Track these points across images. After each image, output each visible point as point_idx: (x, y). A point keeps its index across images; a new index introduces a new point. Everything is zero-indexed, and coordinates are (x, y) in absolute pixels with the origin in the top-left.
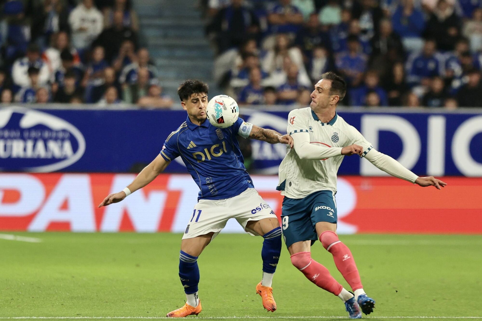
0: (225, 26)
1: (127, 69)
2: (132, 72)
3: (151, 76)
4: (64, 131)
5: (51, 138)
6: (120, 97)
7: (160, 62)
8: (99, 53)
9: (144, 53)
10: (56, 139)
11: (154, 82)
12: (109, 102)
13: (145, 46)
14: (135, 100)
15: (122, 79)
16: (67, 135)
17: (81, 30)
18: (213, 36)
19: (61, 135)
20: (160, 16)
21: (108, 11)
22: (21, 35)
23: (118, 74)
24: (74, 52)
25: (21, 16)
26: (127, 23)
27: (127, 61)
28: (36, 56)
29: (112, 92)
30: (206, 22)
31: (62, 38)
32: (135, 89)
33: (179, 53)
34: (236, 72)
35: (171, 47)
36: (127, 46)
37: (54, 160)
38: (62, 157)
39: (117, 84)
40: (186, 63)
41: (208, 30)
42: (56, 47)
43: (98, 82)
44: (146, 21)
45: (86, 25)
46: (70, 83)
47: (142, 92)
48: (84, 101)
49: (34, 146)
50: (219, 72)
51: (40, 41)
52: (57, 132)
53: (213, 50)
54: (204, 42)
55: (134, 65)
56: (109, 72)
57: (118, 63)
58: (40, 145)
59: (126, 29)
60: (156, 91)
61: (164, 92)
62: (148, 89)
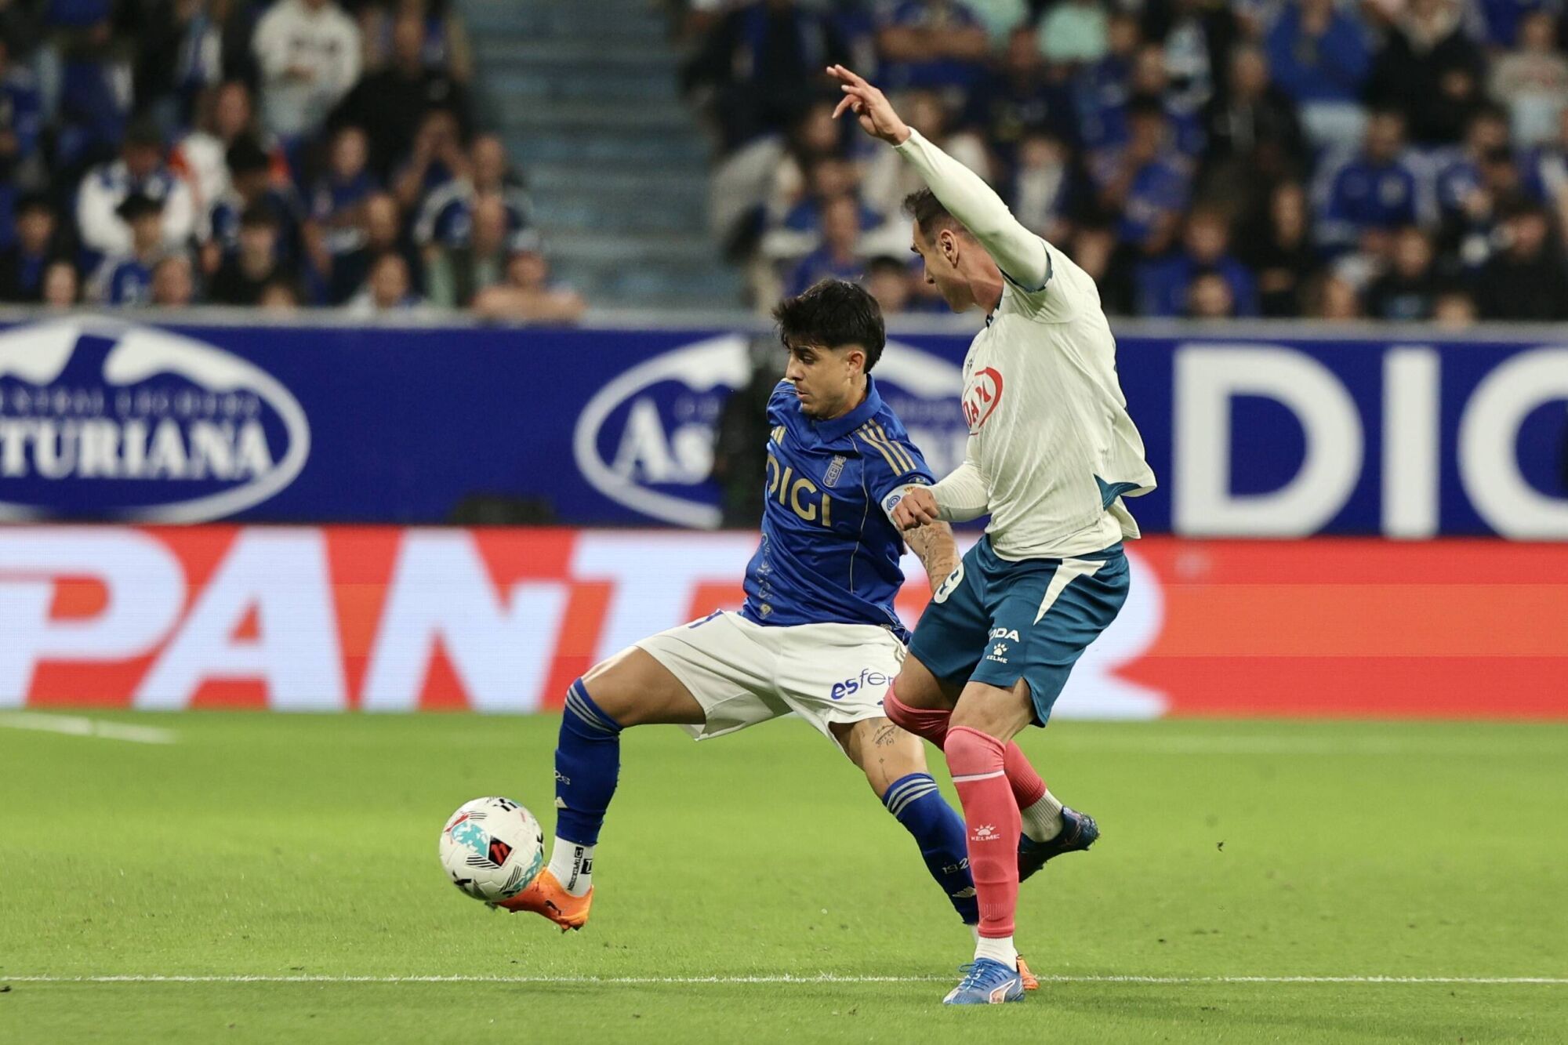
0: (744, 64)
1: (438, 200)
2: (453, 209)
3: (514, 221)
4: (242, 393)
5: (201, 415)
6: (417, 287)
7: (540, 177)
8: (351, 150)
9: (489, 149)
10: (217, 419)
11: (524, 240)
12: (384, 301)
13: (492, 126)
14: (464, 296)
15: (424, 230)
16: (252, 407)
17: (293, 76)
18: (705, 95)
19: (232, 406)
20: (539, 32)
21: (376, 19)
22: (104, 93)
23: (408, 215)
24: (271, 143)
25: (101, 31)
26: (436, 54)
27: (438, 175)
28: (151, 160)
29: (391, 272)
30: (684, 52)
31: (233, 102)
32: (463, 263)
33: (601, 149)
34: (779, 208)
35: (575, 131)
36: (437, 127)
37: (210, 485)
38: (238, 476)
39: (405, 246)
40: (625, 183)
41: (690, 76)
42: (214, 129)
43: (347, 240)
44: (493, 51)
45: (307, 60)
46: (260, 245)
47: (485, 272)
48: (304, 299)
49: (149, 442)
50: (726, 210)
51: (164, 112)
52: (221, 396)
53: (706, 141)
54: (675, 113)
55: (460, 188)
56: (381, 209)
57: (408, 181)
58: (168, 437)
59: (433, 73)
60: (529, 269)
61: (555, 270)
62: (506, 264)
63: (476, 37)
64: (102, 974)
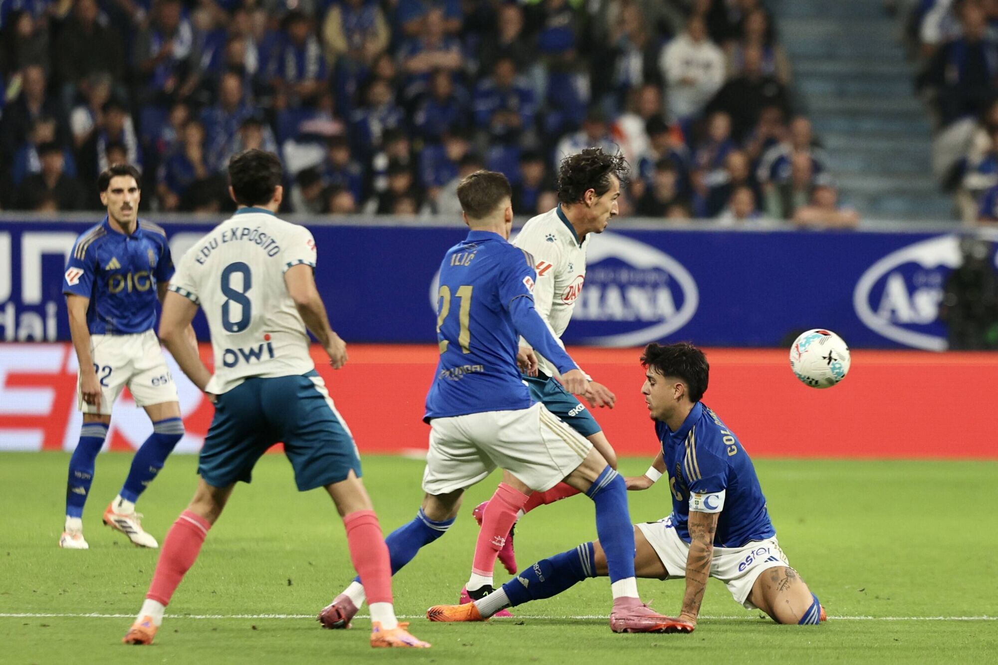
0: (952, 74)
1: (772, 155)
2: (781, 161)
3: (816, 168)
4: (657, 270)
5: (631, 283)
6: (759, 206)
7: (832, 141)
8: (720, 125)
9: (802, 126)
10: (642, 285)
11: (823, 179)
12: (740, 215)
13: (803, 111)
14: (788, 212)
15: (763, 173)
16: (664, 278)
17: (685, 83)
18: (930, 93)
20: (830, 56)
21: (733, 47)
22: (572, 93)
23: (753, 164)
24: (673, 121)
25: (570, 55)
26: (768, 68)
27: (771, 142)
28: (599, 130)
29: (744, 197)
30: (916, 67)
31: (650, 96)
32: (786, 193)
33: (868, 125)
34: (975, 159)
35: (853, 114)
37: (639, 325)
38: (654, 320)
39: (751, 182)
40: (884, 145)
41: (921, 82)
42: (638, 112)
43: (718, 178)
44: (804, 66)
45: (695, 73)
46: (666, 182)
47: (800, 198)
48: (693, 214)
49: (603, 299)
50: (943, 161)
51: (608, 103)
52: (644, 271)
53: (930, 121)
54: (913, 104)
55: (784, 149)
56: (737, 160)
58: (613, 296)
59: (770, 80)
60: (826, 196)
61: (842, 197)
62: (812, 193)
63: (793, 57)
64: (578, 615)
